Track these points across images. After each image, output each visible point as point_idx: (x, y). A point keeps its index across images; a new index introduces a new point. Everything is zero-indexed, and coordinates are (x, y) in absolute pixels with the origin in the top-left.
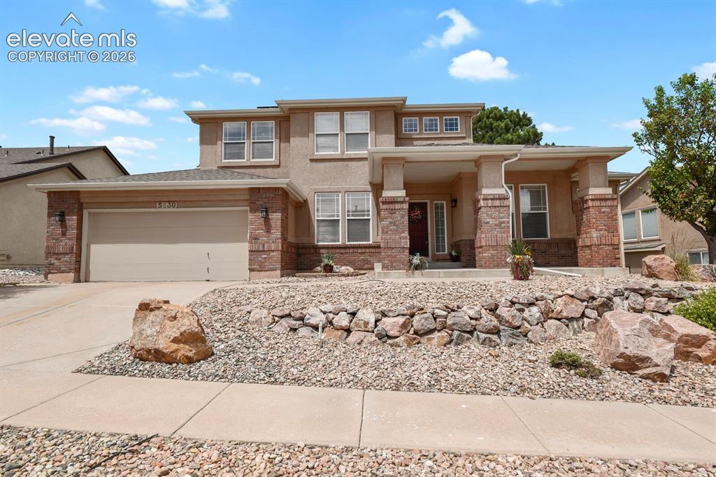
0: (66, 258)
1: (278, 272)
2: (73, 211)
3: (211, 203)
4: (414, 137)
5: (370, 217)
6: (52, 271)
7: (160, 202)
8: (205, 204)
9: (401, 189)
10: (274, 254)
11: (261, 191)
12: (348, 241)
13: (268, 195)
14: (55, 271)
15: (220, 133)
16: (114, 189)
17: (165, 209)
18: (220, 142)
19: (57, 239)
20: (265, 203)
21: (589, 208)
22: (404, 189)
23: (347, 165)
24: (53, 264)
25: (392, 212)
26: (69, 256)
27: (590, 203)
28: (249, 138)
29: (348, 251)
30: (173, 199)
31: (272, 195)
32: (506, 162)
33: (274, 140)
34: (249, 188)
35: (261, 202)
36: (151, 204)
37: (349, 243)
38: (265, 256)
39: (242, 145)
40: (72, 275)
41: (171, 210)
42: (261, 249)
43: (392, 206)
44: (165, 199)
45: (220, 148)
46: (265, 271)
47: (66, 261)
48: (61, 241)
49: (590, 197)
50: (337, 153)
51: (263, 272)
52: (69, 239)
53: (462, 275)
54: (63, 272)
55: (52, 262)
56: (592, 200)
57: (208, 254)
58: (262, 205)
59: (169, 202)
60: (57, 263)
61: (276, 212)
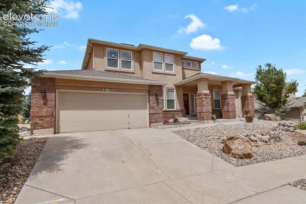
0: (48, 119)
1: (162, 123)
2: (52, 90)
3: (131, 90)
4: (184, 68)
5: (175, 99)
6: (37, 128)
7: (105, 88)
8: (128, 90)
9: (207, 90)
10: (160, 115)
11: (155, 87)
12: (168, 109)
13: (157, 88)
14: (39, 128)
15: (105, 53)
16: (83, 79)
17: (107, 92)
18: (106, 58)
19: (40, 107)
20: (156, 92)
21: (248, 99)
22: (208, 90)
23: (166, 77)
24: (38, 123)
25: (206, 98)
26: (50, 118)
27: (249, 98)
28: (120, 58)
29: (168, 113)
30: (113, 87)
31: (159, 89)
32: (233, 83)
33: (131, 61)
34: (149, 85)
35: (154, 92)
36: (101, 89)
37: (167, 110)
38: (157, 116)
39: (116, 61)
40: (52, 129)
41: (111, 92)
42: (156, 113)
43: (206, 96)
44: (108, 87)
45: (106, 61)
46: (157, 122)
47: (48, 121)
48: (43, 109)
49: (249, 96)
50: (162, 71)
51: (156, 123)
52: (49, 107)
53: (227, 121)
54: (45, 128)
55: (37, 122)
56: (249, 97)
57: (129, 115)
58: (155, 93)
59: (110, 88)
60: (41, 122)
61: (161, 96)
